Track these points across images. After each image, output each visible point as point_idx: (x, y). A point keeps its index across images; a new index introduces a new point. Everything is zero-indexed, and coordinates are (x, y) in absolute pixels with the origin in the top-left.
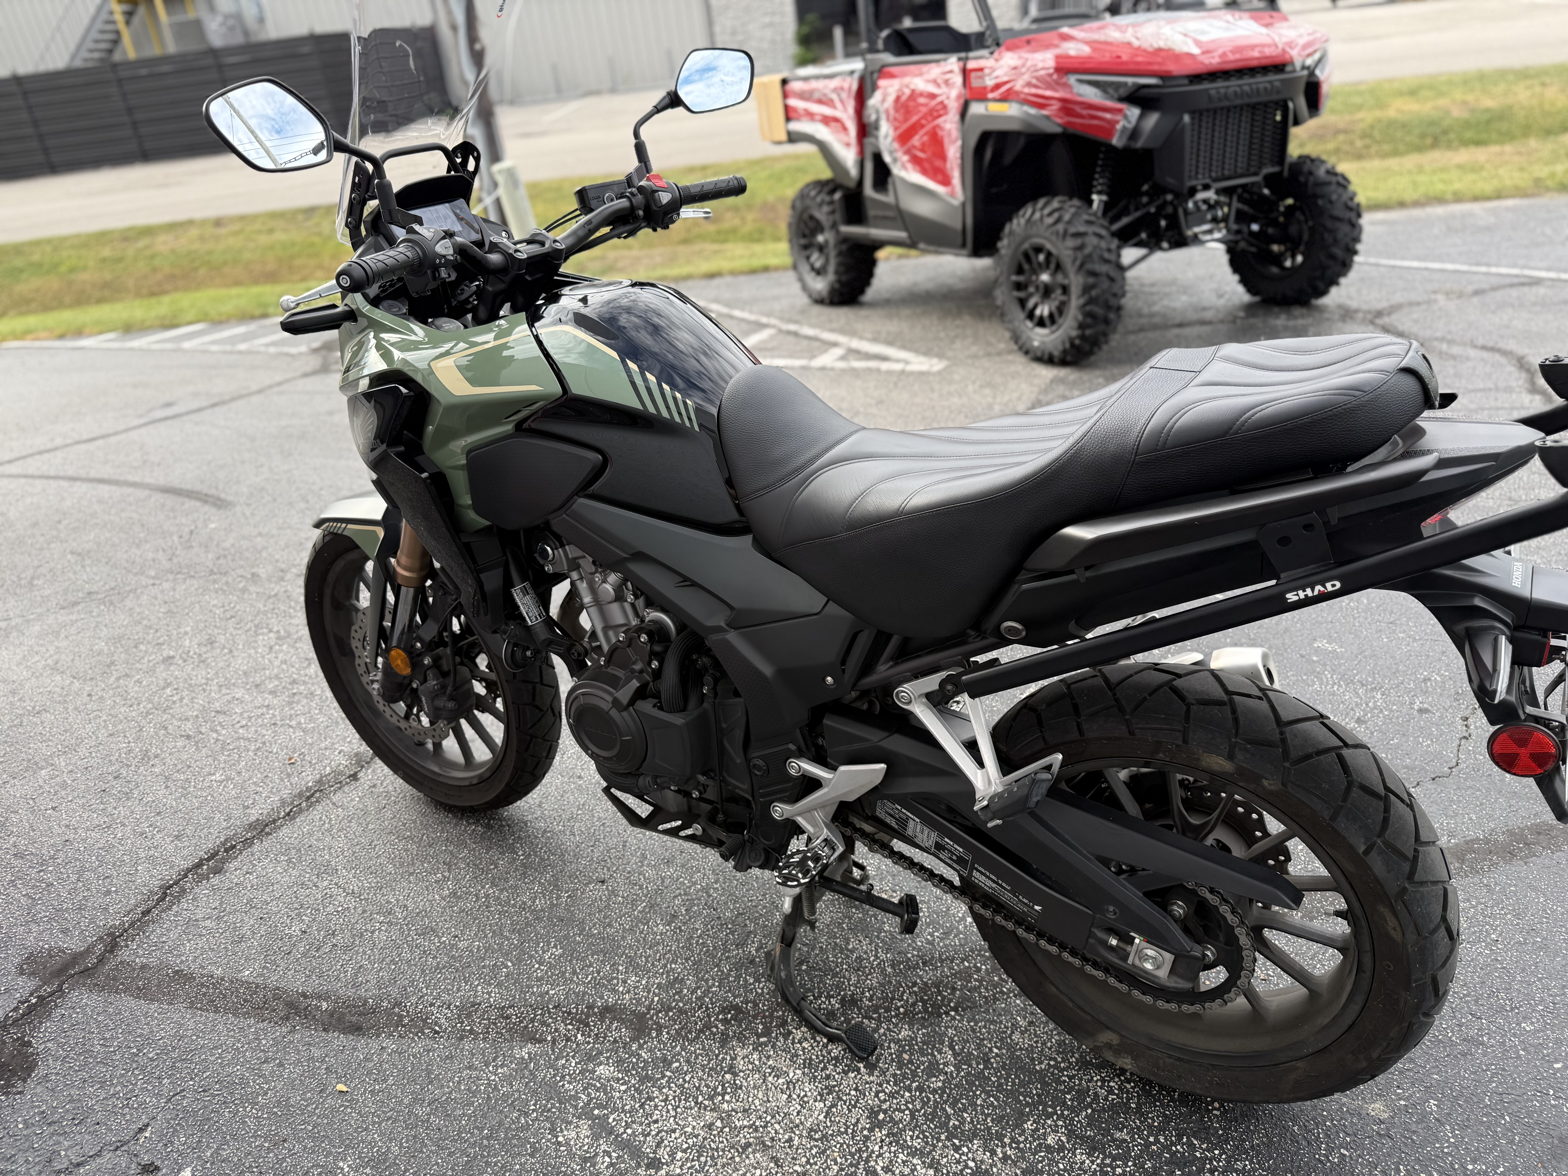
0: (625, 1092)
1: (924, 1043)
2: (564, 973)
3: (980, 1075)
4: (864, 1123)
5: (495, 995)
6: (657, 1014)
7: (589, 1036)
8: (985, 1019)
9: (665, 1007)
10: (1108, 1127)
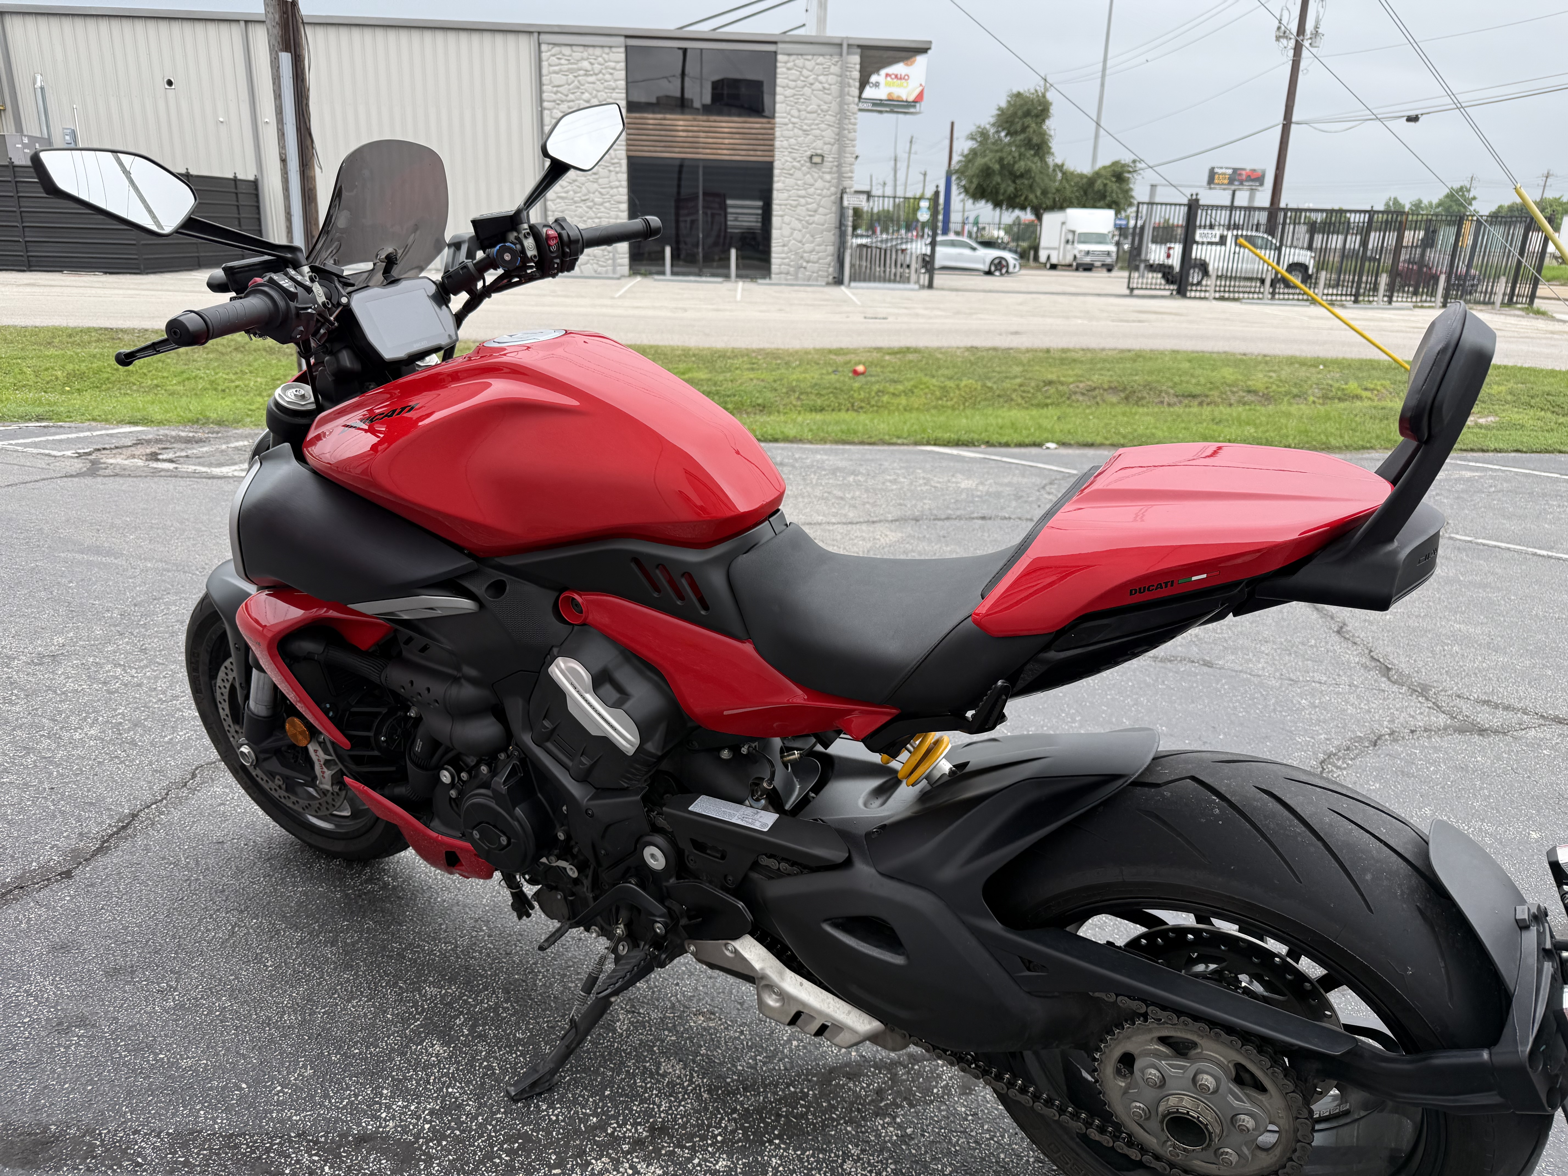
2: (313, 1097)
5: (221, 1121)
6: (427, 1143)
7: (340, 1169)
8: (812, 1148)
9: (438, 1135)
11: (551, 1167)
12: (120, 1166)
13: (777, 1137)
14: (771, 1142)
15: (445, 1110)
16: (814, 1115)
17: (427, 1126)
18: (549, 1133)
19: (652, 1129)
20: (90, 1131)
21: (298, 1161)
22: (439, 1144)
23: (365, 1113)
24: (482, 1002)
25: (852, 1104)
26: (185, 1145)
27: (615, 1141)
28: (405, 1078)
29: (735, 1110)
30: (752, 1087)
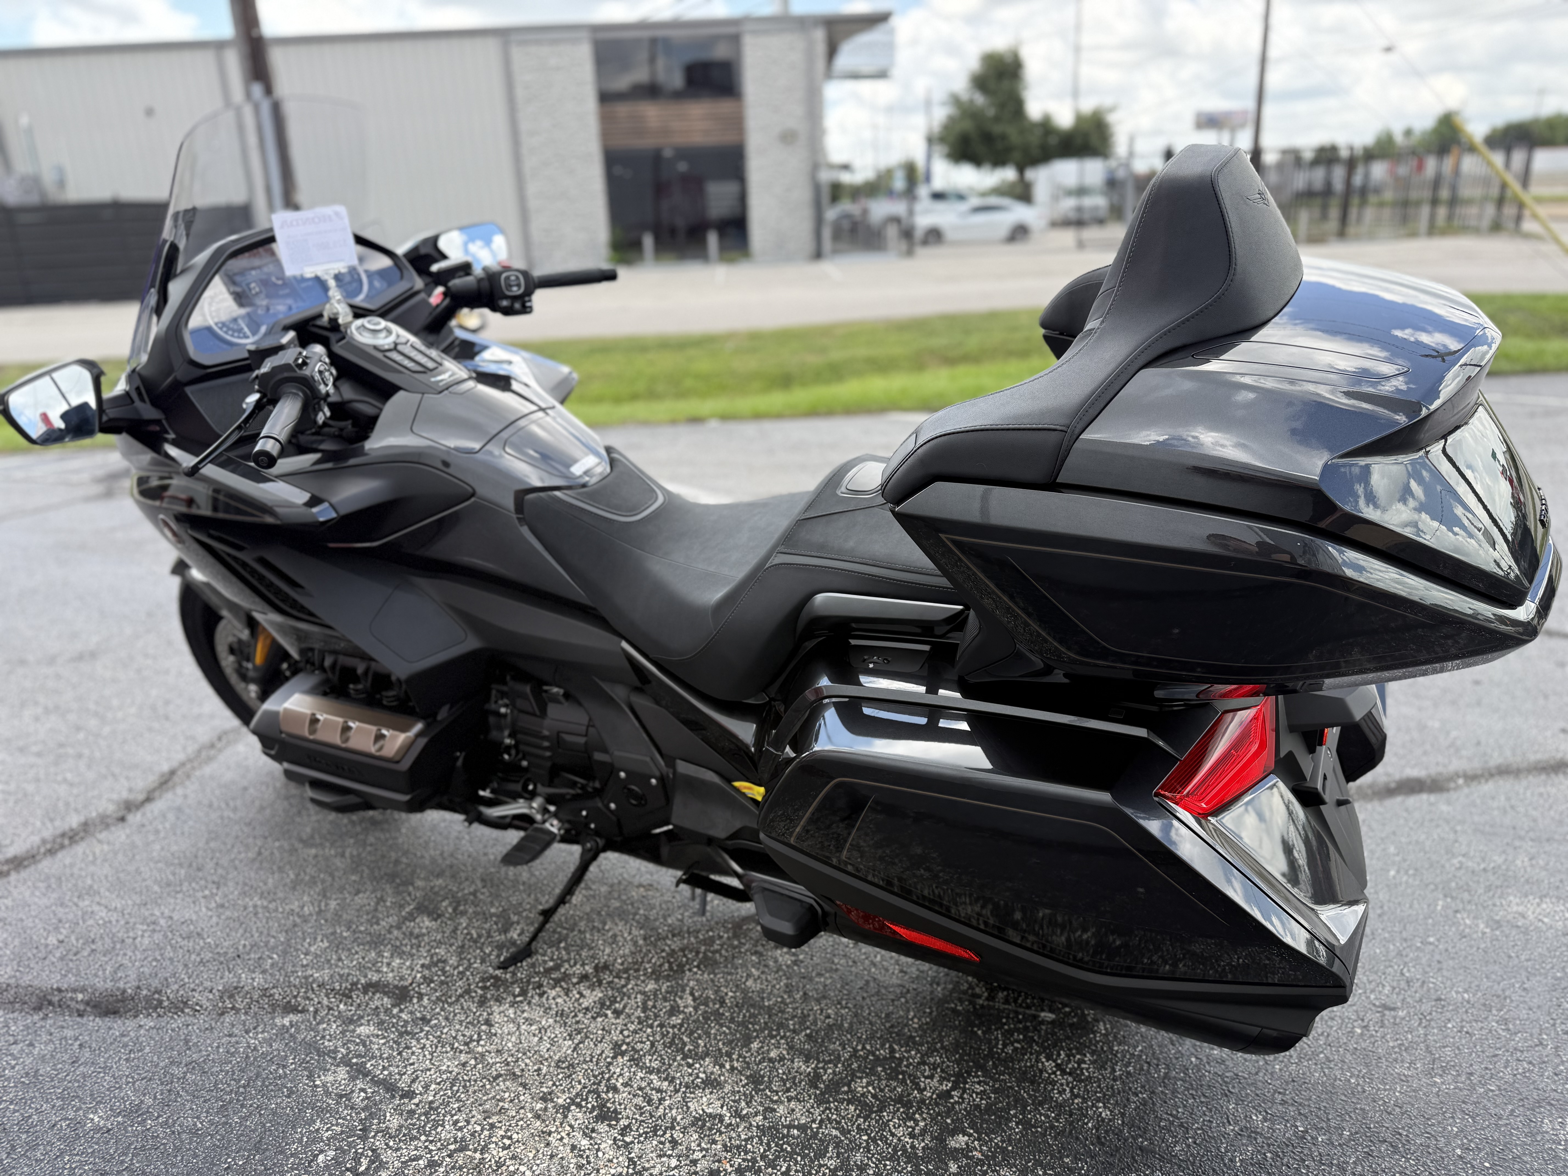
0: (384, 1044)
1: (667, 992)
2: (329, 960)
3: (716, 1013)
4: (609, 1053)
5: (259, 980)
6: (419, 986)
7: (351, 1005)
8: (723, 972)
9: (428, 981)
10: (823, 1041)
11: (515, 996)
12: (183, 1012)
13: (695, 967)
14: (690, 970)
15: (433, 964)
16: (727, 951)
17: (419, 975)
19: (596, 968)
20: (158, 992)
21: (319, 1003)
22: (429, 986)
23: (370, 969)
26: (231, 996)
27: (566, 977)
28: (401, 944)
29: (663, 951)
30: (679, 934)
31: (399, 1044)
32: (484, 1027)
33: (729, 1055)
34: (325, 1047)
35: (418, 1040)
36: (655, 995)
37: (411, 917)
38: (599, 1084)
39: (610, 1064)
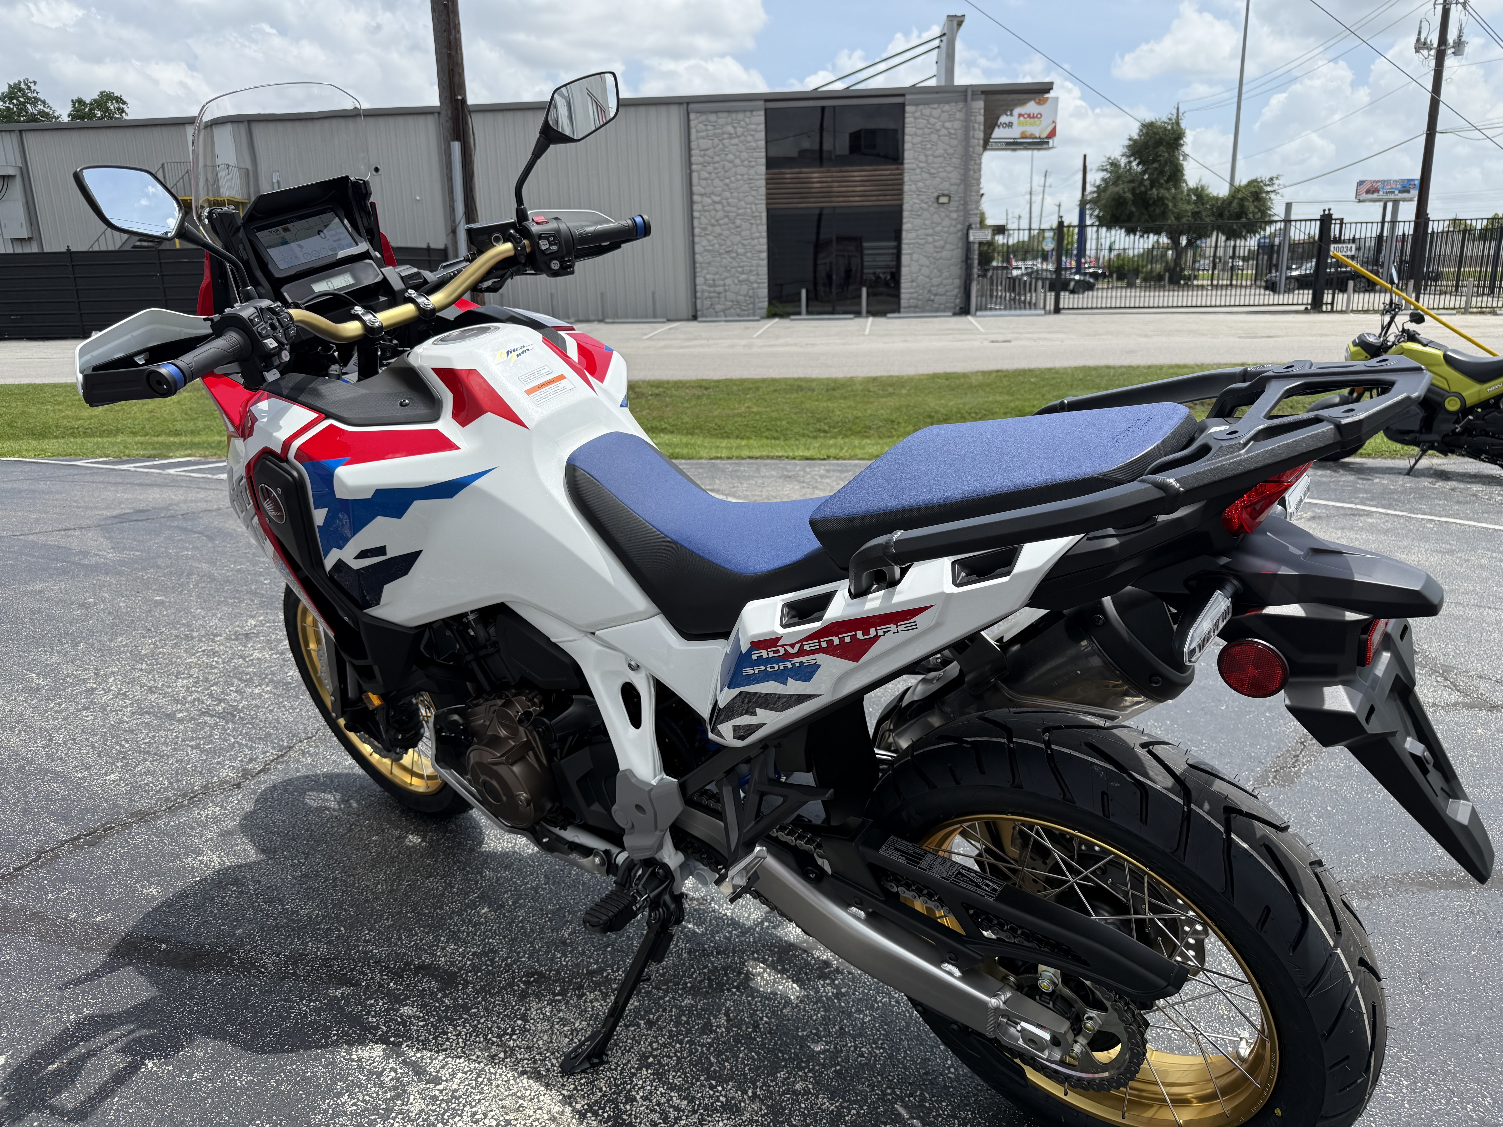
0: (423, 1026)
1: (702, 1010)
2: (390, 939)
4: (634, 1063)
5: (323, 949)
6: (467, 974)
7: (401, 985)
9: (475, 969)
10: (852, 1080)
11: (555, 995)
12: (249, 973)
13: (734, 987)
14: (729, 990)
15: (484, 953)
17: (469, 963)
18: (558, 972)
20: (232, 950)
21: (372, 978)
22: (476, 974)
23: (426, 951)
24: (527, 883)
25: (801, 969)
26: (295, 963)
28: (459, 930)
29: (706, 967)
30: (725, 951)
31: (436, 1028)
32: (519, 1022)
33: (754, 1082)
34: (369, 1023)
35: (455, 1027)
36: (691, 1012)
37: (473, 905)
38: (619, 1094)
39: (634, 1075)
